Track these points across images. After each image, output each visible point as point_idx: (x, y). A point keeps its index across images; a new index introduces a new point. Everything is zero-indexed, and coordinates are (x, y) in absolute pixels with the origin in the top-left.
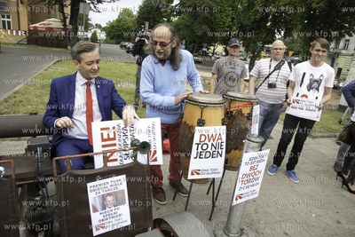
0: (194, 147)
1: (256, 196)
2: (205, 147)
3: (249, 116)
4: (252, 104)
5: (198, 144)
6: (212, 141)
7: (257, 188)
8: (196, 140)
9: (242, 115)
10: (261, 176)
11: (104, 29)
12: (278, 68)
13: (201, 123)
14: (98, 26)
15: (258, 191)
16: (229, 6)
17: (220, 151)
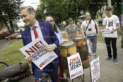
0: (69, 66)
1: (99, 76)
2: (73, 64)
3: (86, 45)
4: (85, 40)
5: (70, 64)
6: (75, 61)
7: (99, 73)
8: (69, 63)
9: (83, 46)
10: (99, 68)
11: (24, 27)
12: (90, 22)
13: (69, 55)
14: (22, 27)
15: (99, 74)
16: (63, 8)
17: (80, 63)
